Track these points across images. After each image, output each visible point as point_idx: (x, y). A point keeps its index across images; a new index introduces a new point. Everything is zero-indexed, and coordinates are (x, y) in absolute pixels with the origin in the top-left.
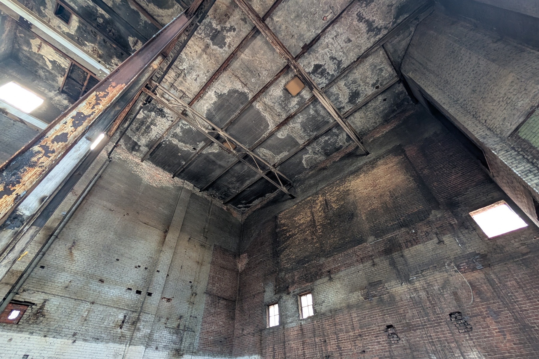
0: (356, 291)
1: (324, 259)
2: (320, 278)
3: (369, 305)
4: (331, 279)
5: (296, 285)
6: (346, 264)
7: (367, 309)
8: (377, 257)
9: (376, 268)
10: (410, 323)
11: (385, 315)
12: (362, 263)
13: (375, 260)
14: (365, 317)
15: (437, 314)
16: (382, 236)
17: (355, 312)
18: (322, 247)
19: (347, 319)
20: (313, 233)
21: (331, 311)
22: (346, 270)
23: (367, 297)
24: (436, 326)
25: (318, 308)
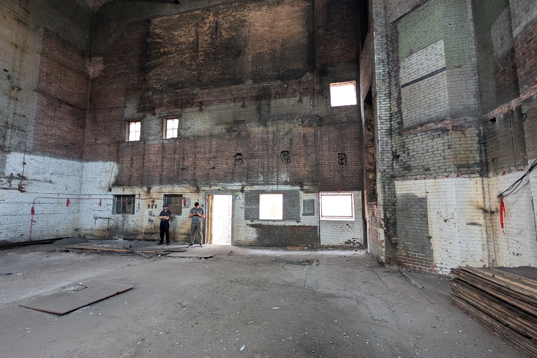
0: (221, 124)
1: (198, 89)
2: (191, 107)
3: (229, 137)
4: (201, 110)
5: (163, 108)
6: (220, 99)
7: (225, 140)
8: (248, 101)
9: (243, 110)
10: (254, 153)
11: (238, 146)
12: (234, 103)
13: (245, 103)
14: (222, 145)
15: (274, 151)
16: (259, 82)
17: (215, 141)
18: (199, 76)
19: (207, 144)
20: (193, 58)
21: (194, 136)
22: (217, 105)
23: (229, 131)
24: (270, 158)
25: (182, 132)
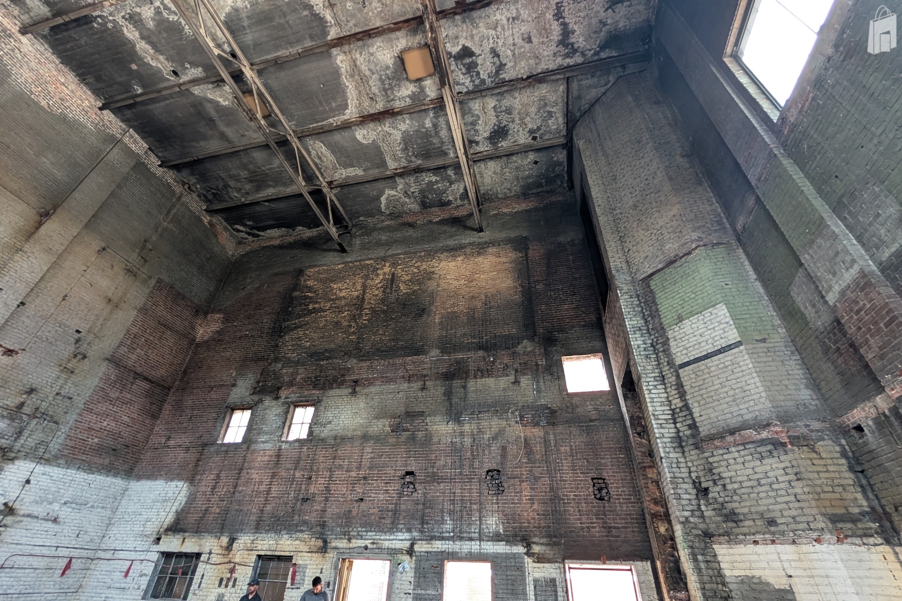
0: (384, 417)
1: (355, 361)
2: (338, 388)
3: (395, 440)
4: (354, 393)
5: (294, 388)
6: (386, 377)
7: (388, 446)
8: (431, 380)
9: (424, 394)
10: (438, 473)
11: (410, 457)
12: (409, 383)
13: (427, 383)
14: (382, 455)
15: (474, 468)
16: (450, 353)
17: (370, 446)
18: (359, 343)
19: (355, 453)
20: (354, 318)
21: (335, 438)
22: (381, 385)
23: (396, 429)
24: (466, 482)
25: (317, 430)
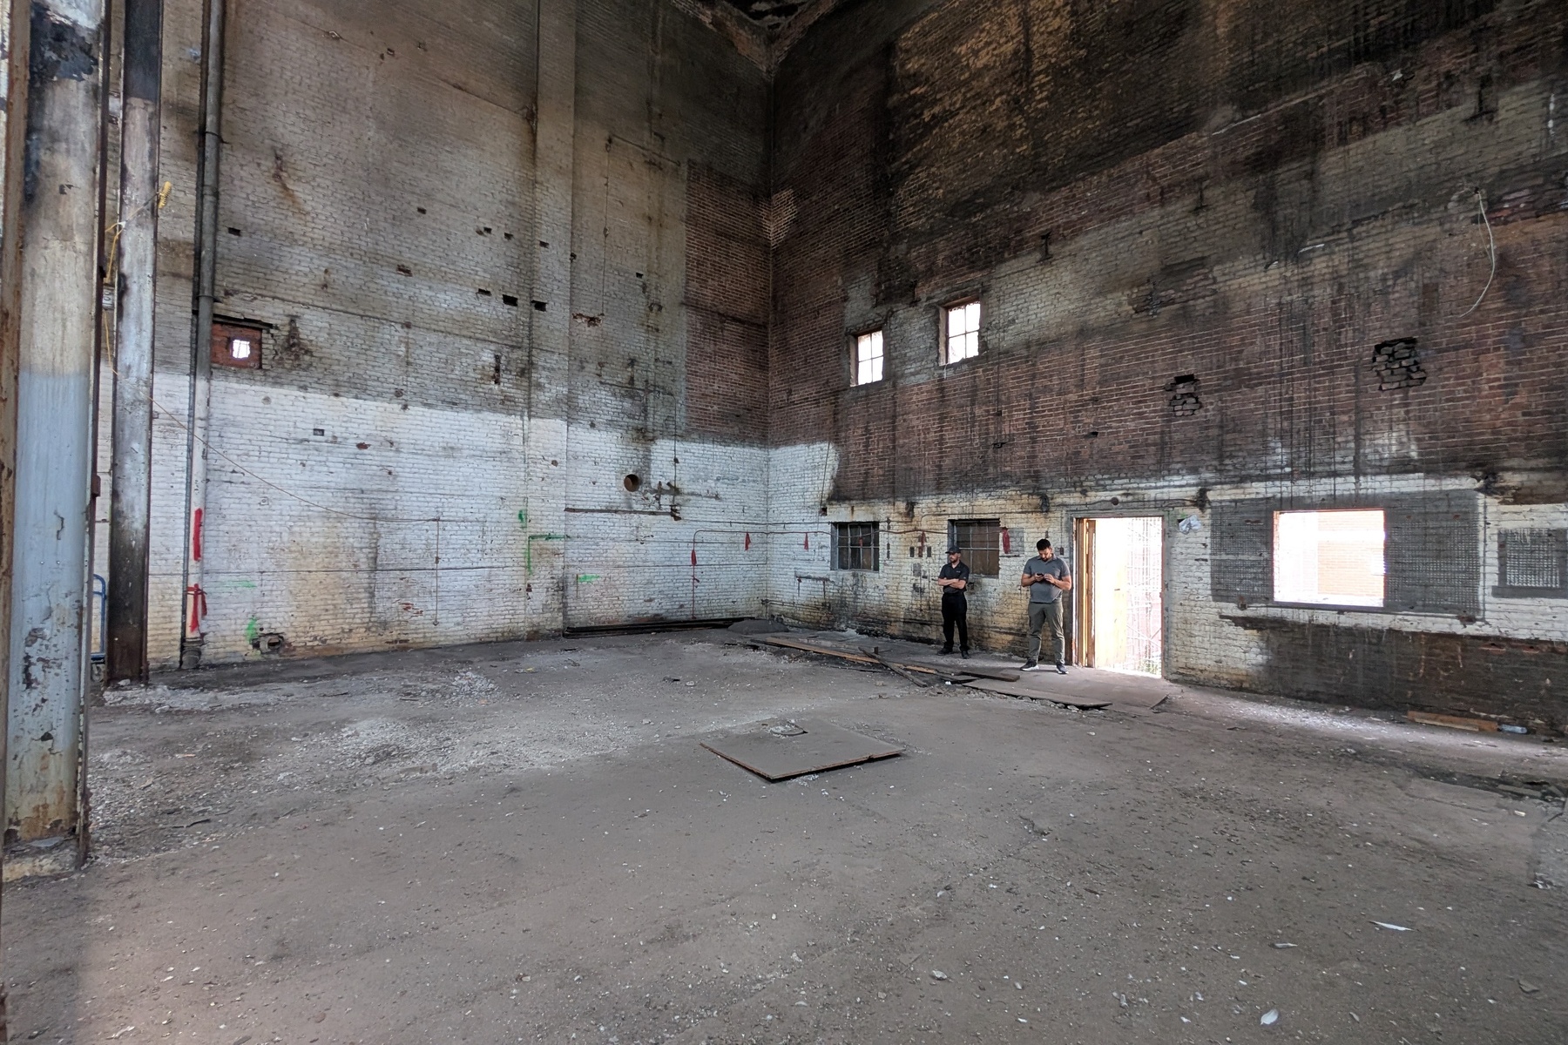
0: (1115, 290)
1: (1037, 196)
2: (1015, 257)
3: (1144, 326)
4: (1047, 258)
5: (938, 279)
6: (1108, 209)
7: (1132, 339)
8: (1217, 184)
9: (1200, 221)
10: (1249, 369)
11: (1181, 351)
12: (1162, 205)
13: (1207, 194)
14: (1122, 357)
15: (1341, 346)
17: (1096, 347)
18: (1037, 156)
19: (1069, 363)
20: (1015, 105)
21: (1028, 345)
22: (1100, 228)
23: (1144, 306)
24: (1320, 375)
25: (992, 339)
